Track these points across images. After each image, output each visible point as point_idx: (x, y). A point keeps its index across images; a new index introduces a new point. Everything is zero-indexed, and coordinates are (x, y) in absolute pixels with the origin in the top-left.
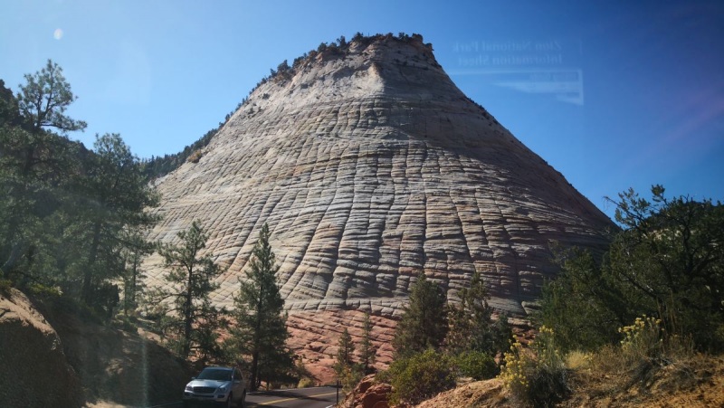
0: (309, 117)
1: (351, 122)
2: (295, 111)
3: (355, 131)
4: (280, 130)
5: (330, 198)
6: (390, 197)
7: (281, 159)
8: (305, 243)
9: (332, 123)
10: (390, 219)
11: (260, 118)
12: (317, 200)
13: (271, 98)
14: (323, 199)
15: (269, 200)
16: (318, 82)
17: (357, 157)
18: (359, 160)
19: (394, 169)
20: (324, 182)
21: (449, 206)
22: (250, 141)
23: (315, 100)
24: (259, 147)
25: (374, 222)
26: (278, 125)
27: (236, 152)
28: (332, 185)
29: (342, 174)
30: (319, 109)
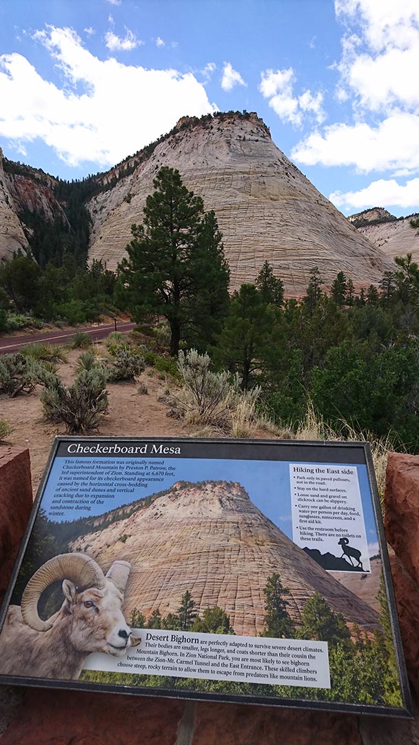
1: (212, 186)
3: (214, 192)
13: (168, 157)
16: (194, 151)
19: (231, 219)
21: (252, 243)
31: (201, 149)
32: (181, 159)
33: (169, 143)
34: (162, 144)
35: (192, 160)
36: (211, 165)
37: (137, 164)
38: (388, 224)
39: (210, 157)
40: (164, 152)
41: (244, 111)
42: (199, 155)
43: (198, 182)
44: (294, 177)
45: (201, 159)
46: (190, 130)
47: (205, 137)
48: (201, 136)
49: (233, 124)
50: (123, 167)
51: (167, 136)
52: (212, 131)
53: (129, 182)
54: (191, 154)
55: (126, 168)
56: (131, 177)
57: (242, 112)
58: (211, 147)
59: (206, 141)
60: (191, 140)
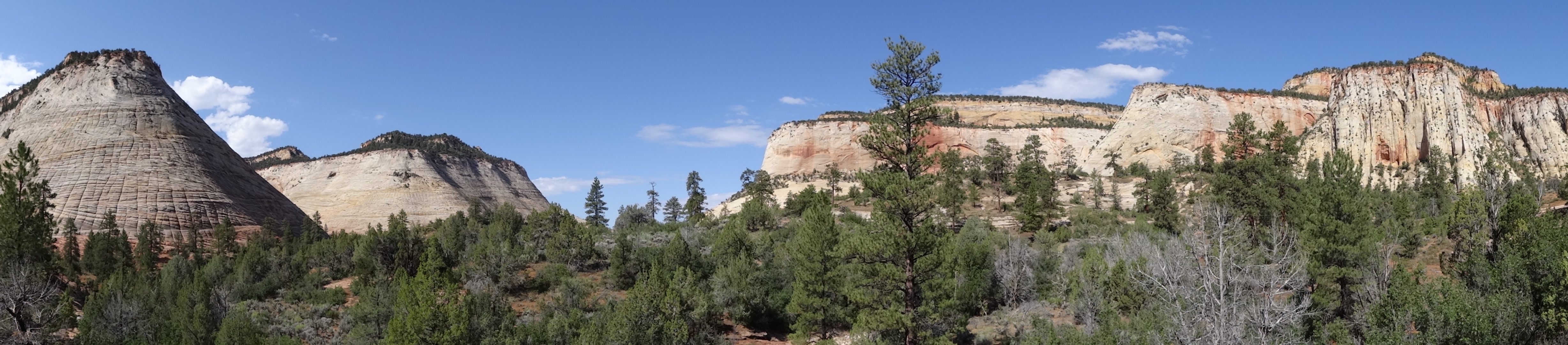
0: (72, 116)
1: (95, 122)
2: (64, 110)
3: (96, 129)
4: (55, 124)
5: (78, 176)
6: (108, 176)
7: (55, 146)
8: (64, 203)
9: (84, 122)
10: (106, 189)
11: (43, 110)
12: (72, 177)
13: (51, 93)
14: (75, 176)
15: (48, 175)
16: (79, 87)
17: (94, 148)
18: (96, 150)
19: (114, 157)
20: (77, 165)
21: (135, 182)
22: (39, 129)
23: (75, 102)
24: (43, 136)
25: (97, 191)
26: (54, 120)
27: (30, 137)
28: (80, 168)
29: (87, 159)
30: (78, 110)
31: (85, 86)
32: (64, 94)
33: (54, 78)
34: (46, 80)
35: (76, 95)
36: (94, 101)
37: (21, 97)
38: (301, 164)
39: (94, 93)
40: (48, 87)
41: (133, 49)
42: (83, 91)
43: (80, 118)
44: (184, 115)
45: (84, 95)
46: (75, 66)
47: (91, 73)
48: (87, 73)
49: (121, 61)
50: (7, 100)
51: (52, 71)
52: (98, 68)
53: (11, 116)
54: (75, 91)
55: (10, 101)
56: (13, 111)
57: (131, 51)
58: (96, 83)
59: (91, 78)
60: (76, 76)
